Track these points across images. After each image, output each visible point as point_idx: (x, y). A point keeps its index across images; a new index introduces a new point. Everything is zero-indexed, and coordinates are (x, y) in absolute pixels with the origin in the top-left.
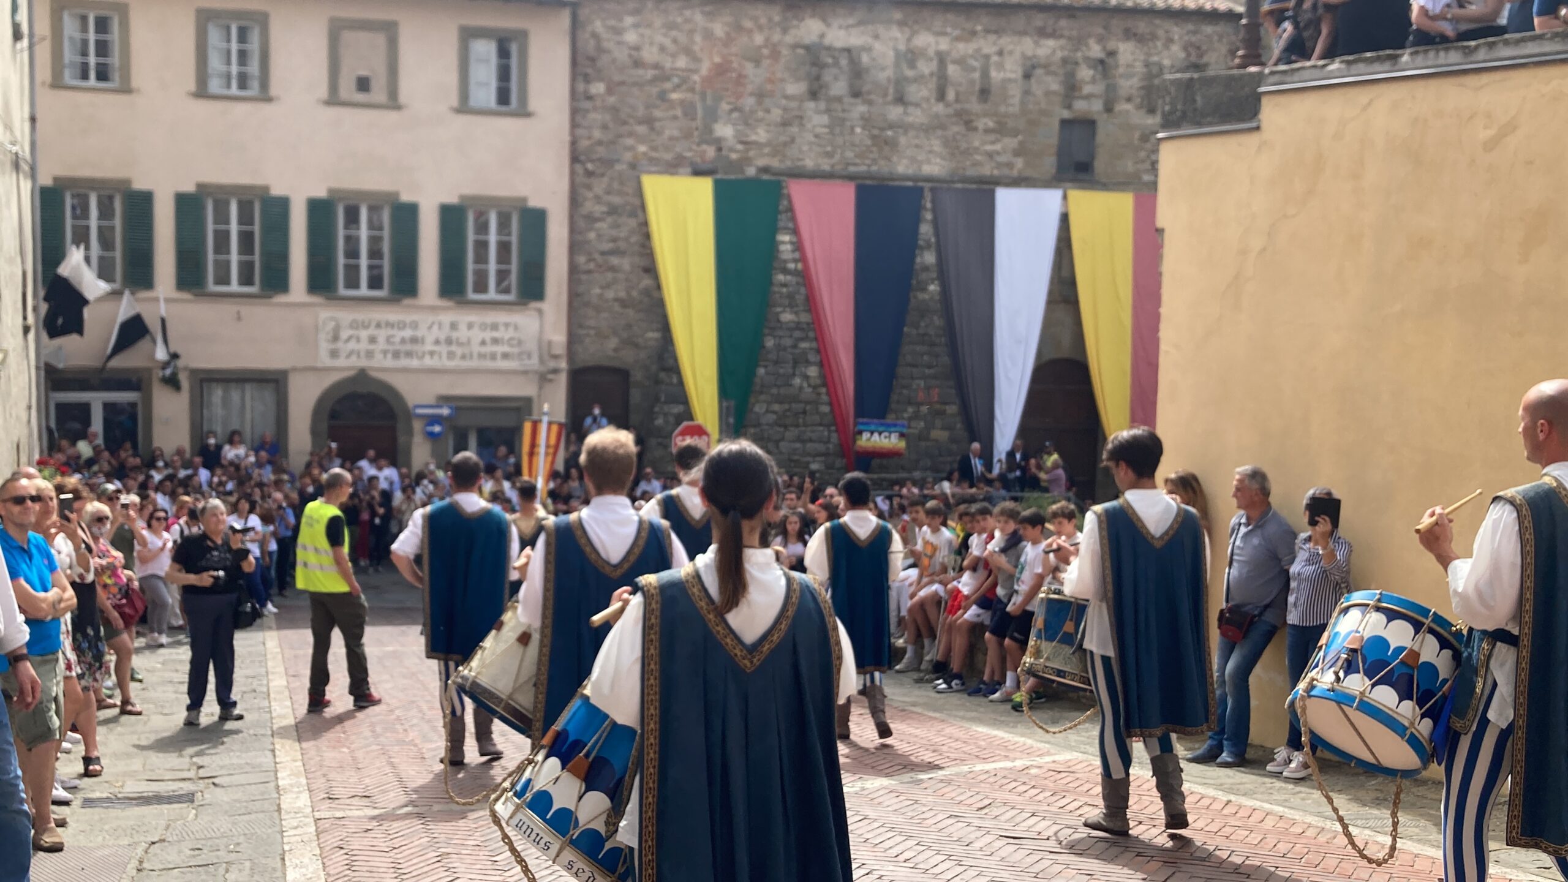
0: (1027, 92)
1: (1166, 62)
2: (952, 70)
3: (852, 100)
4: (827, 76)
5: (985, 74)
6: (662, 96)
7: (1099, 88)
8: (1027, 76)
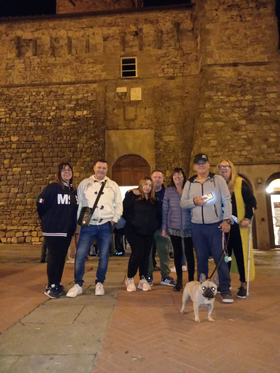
1: (165, 30)
2: (74, 42)
3: (34, 57)
4: (24, 50)
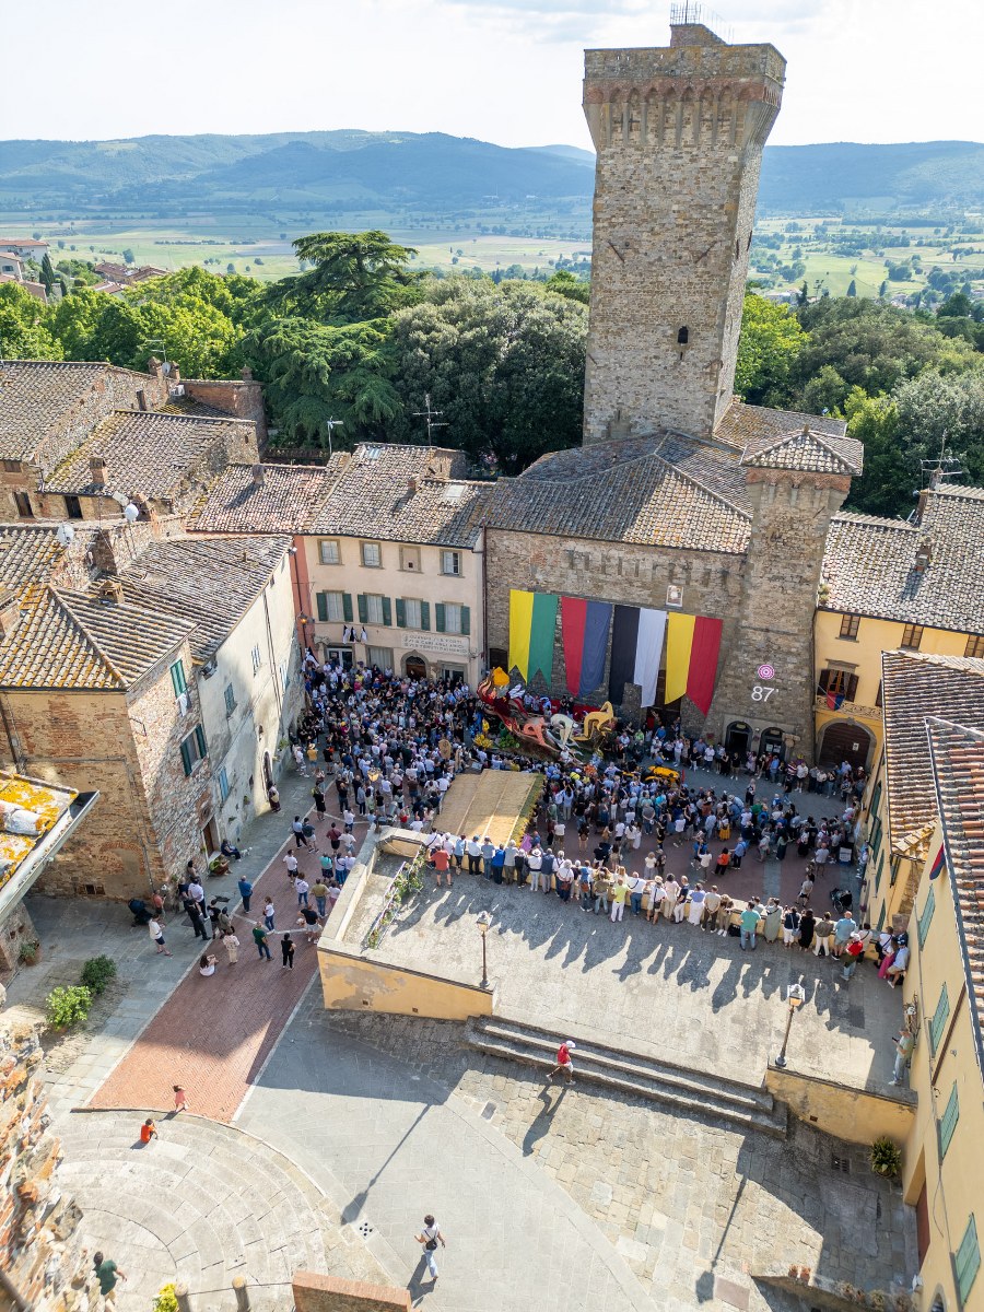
0: (654, 574)
1: (713, 569)
2: (624, 564)
3: (586, 571)
4: (576, 562)
5: (637, 567)
6: (517, 563)
7: (684, 576)
8: (654, 568)
